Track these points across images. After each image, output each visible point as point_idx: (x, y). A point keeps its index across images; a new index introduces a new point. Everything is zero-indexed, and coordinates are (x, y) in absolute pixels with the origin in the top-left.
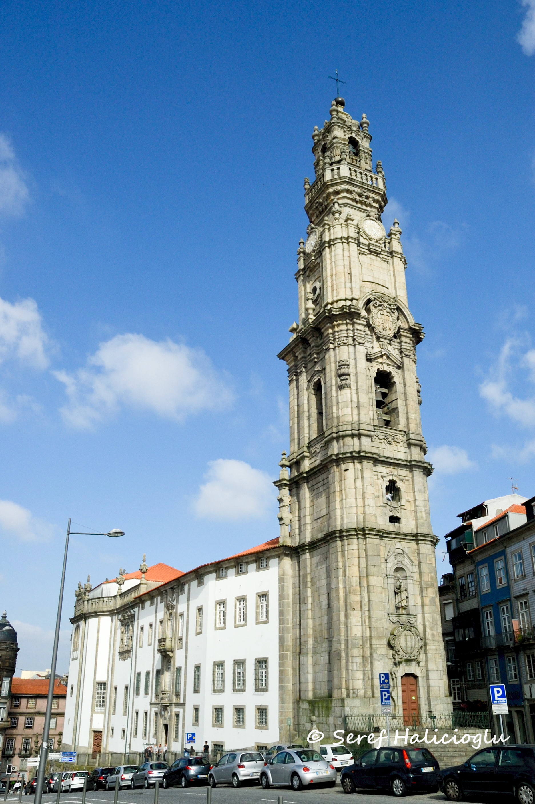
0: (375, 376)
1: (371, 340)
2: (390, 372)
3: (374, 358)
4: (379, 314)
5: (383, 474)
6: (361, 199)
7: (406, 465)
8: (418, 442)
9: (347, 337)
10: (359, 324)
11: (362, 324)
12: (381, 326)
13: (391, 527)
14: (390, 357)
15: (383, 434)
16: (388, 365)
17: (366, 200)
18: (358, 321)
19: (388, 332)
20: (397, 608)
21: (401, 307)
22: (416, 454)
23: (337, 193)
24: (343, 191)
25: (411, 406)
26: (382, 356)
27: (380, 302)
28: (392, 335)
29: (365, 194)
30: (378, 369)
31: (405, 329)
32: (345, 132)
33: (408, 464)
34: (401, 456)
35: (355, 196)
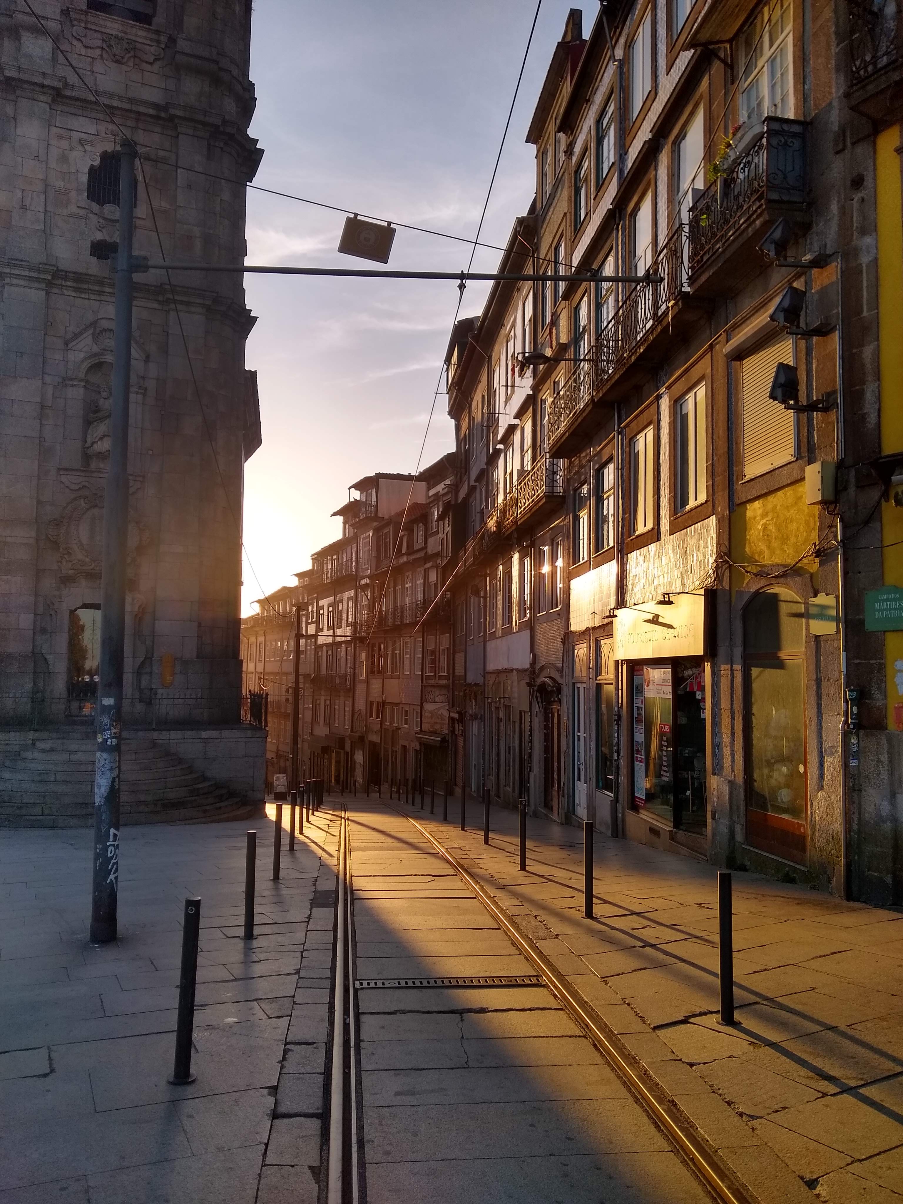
5: (85, 137)
7: (158, 118)
13: (93, 267)
15: (99, 36)
20: (87, 457)
22: (190, 91)
34: (148, 95)
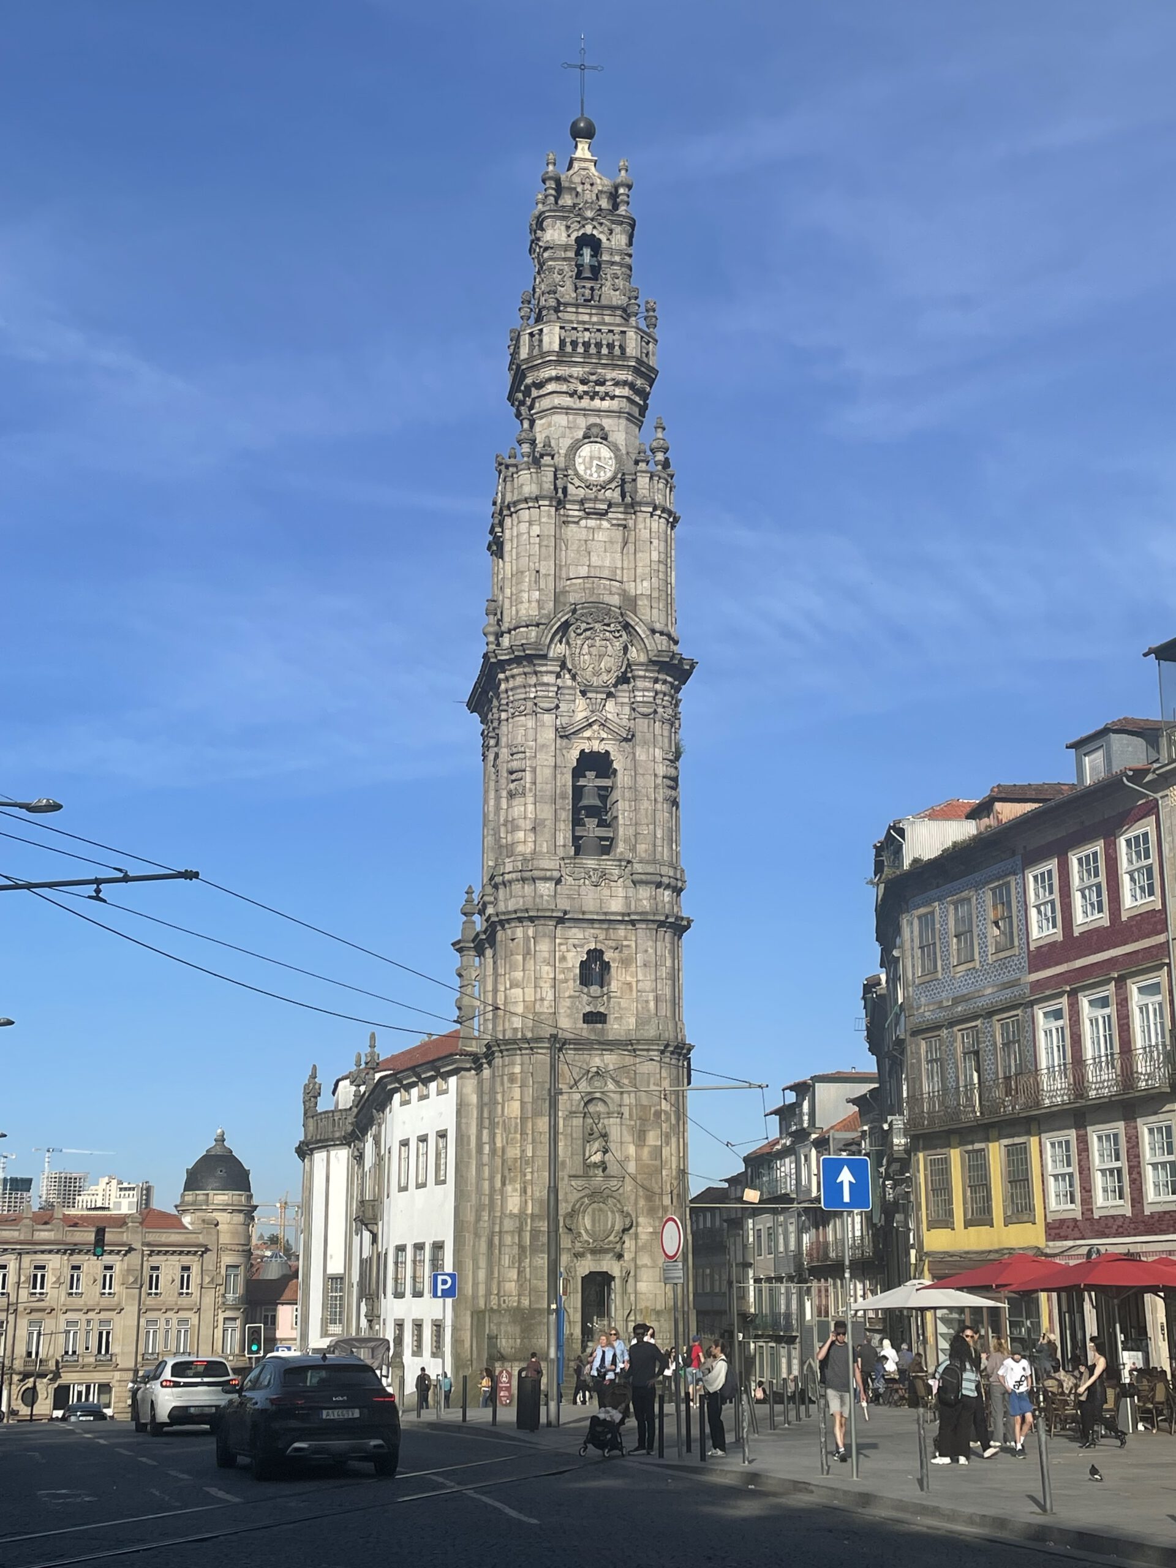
0: (575, 764)
1: (572, 698)
2: (607, 753)
3: (573, 733)
4: (585, 646)
5: (576, 942)
6: (585, 388)
7: (623, 921)
8: (649, 877)
9: (525, 699)
10: (547, 672)
11: (551, 672)
12: (590, 669)
13: (585, 1031)
14: (607, 725)
15: (582, 870)
16: (603, 739)
17: (597, 388)
18: (544, 669)
19: (605, 677)
20: (587, 1166)
21: (632, 623)
22: (644, 899)
23: (540, 385)
24: (550, 380)
25: (643, 812)
26: (590, 725)
27: (588, 624)
28: (613, 681)
29: (594, 378)
30: (582, 751)
31: (642, 664)
32: (568, 227)
33: (626, 918)
34: (616, 906)
35: (572, 387)
